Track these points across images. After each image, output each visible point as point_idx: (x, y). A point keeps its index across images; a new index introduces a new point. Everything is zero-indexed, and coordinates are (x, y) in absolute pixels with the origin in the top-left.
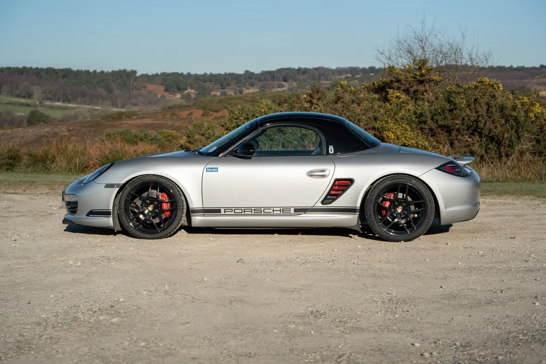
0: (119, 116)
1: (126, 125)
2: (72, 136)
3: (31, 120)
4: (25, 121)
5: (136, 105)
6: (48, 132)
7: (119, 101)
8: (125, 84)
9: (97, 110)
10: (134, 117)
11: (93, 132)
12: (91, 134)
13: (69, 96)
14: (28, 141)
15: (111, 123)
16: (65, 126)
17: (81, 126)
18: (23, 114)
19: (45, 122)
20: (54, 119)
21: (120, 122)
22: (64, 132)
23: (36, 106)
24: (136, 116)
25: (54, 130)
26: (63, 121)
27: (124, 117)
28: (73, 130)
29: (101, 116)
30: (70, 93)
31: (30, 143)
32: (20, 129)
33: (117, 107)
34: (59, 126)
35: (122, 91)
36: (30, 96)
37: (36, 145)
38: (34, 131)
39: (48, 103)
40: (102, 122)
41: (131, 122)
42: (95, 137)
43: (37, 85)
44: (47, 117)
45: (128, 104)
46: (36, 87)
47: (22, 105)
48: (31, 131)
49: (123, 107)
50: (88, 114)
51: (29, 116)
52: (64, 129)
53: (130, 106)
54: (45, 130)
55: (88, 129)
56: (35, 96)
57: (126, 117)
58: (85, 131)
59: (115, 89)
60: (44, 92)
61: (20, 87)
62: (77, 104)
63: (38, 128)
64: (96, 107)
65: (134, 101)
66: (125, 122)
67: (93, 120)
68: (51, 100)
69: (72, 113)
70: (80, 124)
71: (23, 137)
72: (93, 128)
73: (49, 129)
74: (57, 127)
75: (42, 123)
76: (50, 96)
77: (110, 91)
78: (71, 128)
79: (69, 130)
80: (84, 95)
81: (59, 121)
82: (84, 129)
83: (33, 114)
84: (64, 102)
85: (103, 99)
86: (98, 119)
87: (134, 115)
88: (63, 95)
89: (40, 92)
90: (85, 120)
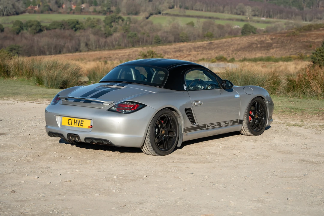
0: (309, 28)
1: (315, 35)
2: (274, 43)
3: (244, 31)
4: (240, 32)
5: (321, 19)
6: (256, 40)
7: (308, 16)
8: (313, 3)
9: (292, 23)
10: (321, 29)
11: (289, 40)
12: (288, 42)
13: (271, 13)
14: (243, 47)
15: (303, 33)
16: (269, 36)
17: (280, 36)
18: (239, 27)
19: (254, 33)
20: (260, 30)
21: (310, 33)
22: (268, 40)
23: (247, 21)
24: (322, 28)
25: (261, 38)
26: (267, 32)
27: (313, 29)
28: (275, 39)
29: (295, 29)
30: (271, 11)
31: (245, 48)
32: (237, 38)
33: (306, 20)
34: (265, 36)
35: (310, 8)
36: (243, 13)
37: (249, 50)
38: (247, 39)
39: (256, 18)
40: (296, 33)
41: (318, 33)
42: (291, 44)
43: (248, 5)
44: (255, 29)
45: (314, 18)
46: (248, 7)
47: (238, 20)
48: (245, 39)
49: (310, 20)
50: (284, 27)
51: (243, 28)
52: (268, 38)
53: (316, 19)
54: (255, 39)
55: (286, 38)
56: (247, 14)
57: (315, 29)
58: (284, 40)
59: (305, 7)
60: (253, 11)
61: (237, 7)
62: (277, 18)
63: (250, 38)
64: (291, 21)
65: (319, 15)
66: (314, 32)
67: (289, 31)
68: (258, 16)
69: (273, 25)
70: (280, 35)
71: (239, 44)
72: (289, 37)
73: (258, 38)
74: (263, 37)
75: (252, 33)
76: (257, 13)
77: (301, 9)
78: (274, 37)
79: (272, 39)
80: (281, 12)
81: (264, 32)
82: (283, 38)
83: (246, 27)
84: (267, 17)
85: (296, 15)
86: (293, 31)
87: (321, 27)
88: (267, 12)
89: (250, 10)
90: (283, 31)
